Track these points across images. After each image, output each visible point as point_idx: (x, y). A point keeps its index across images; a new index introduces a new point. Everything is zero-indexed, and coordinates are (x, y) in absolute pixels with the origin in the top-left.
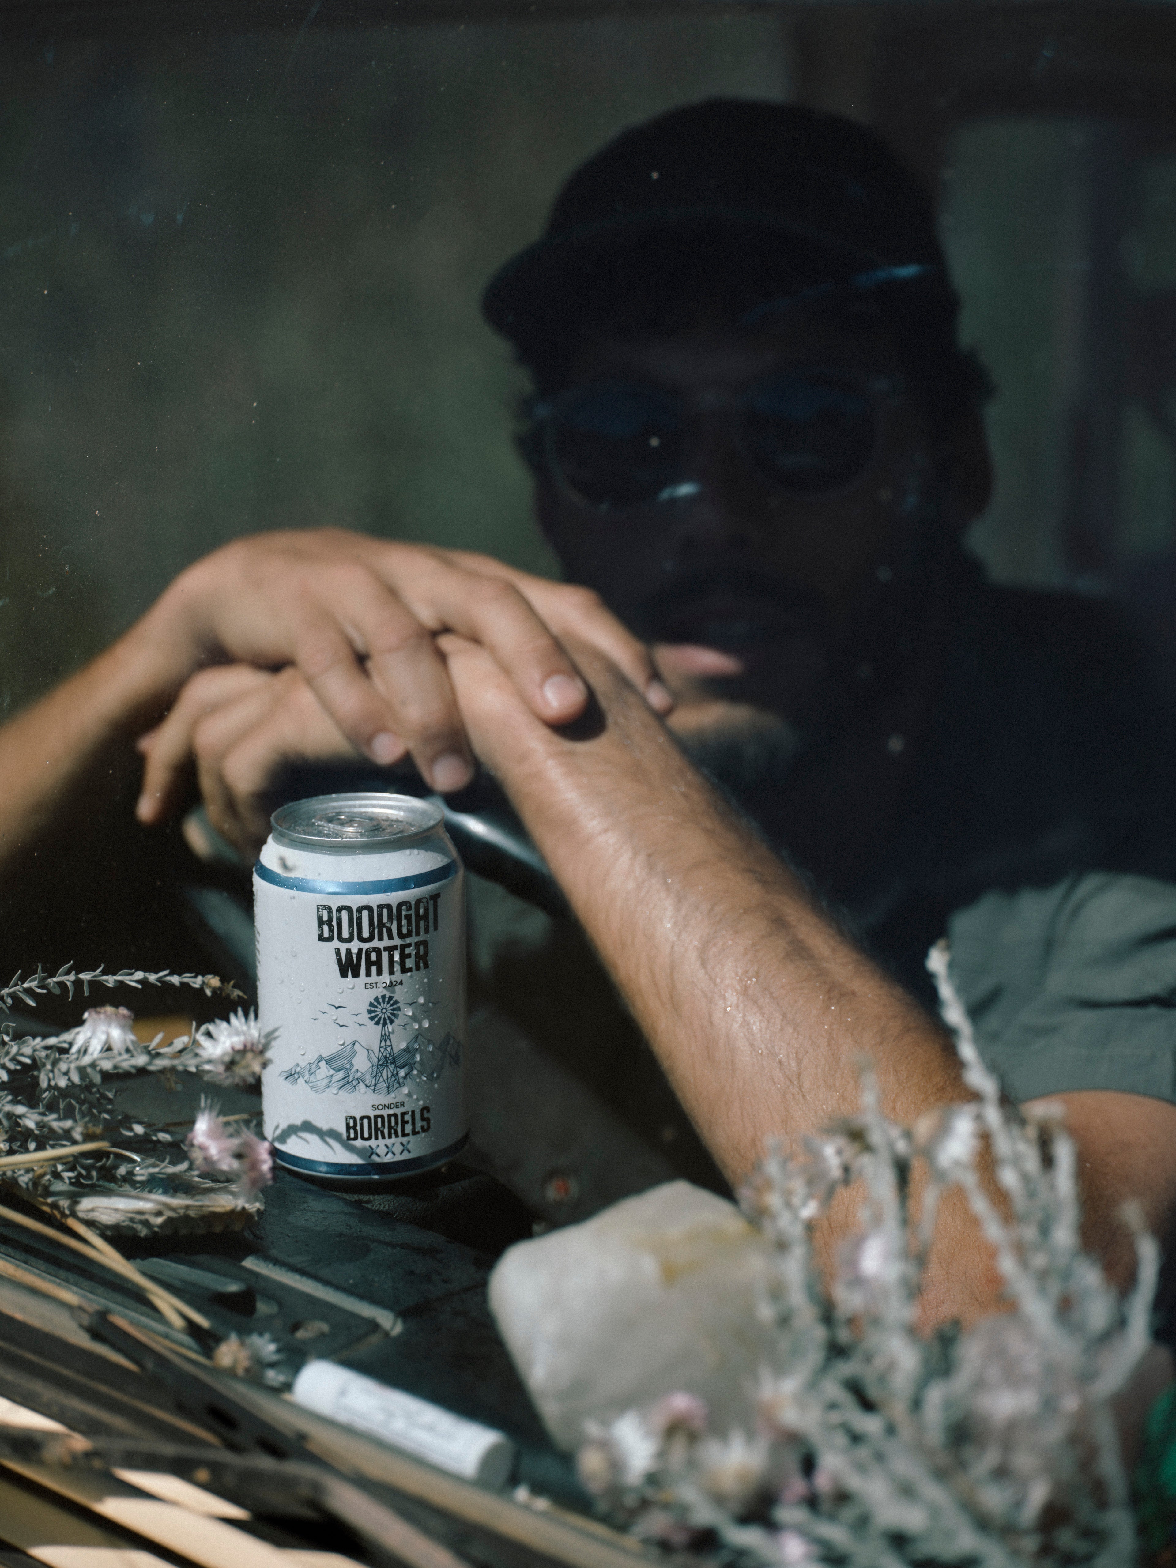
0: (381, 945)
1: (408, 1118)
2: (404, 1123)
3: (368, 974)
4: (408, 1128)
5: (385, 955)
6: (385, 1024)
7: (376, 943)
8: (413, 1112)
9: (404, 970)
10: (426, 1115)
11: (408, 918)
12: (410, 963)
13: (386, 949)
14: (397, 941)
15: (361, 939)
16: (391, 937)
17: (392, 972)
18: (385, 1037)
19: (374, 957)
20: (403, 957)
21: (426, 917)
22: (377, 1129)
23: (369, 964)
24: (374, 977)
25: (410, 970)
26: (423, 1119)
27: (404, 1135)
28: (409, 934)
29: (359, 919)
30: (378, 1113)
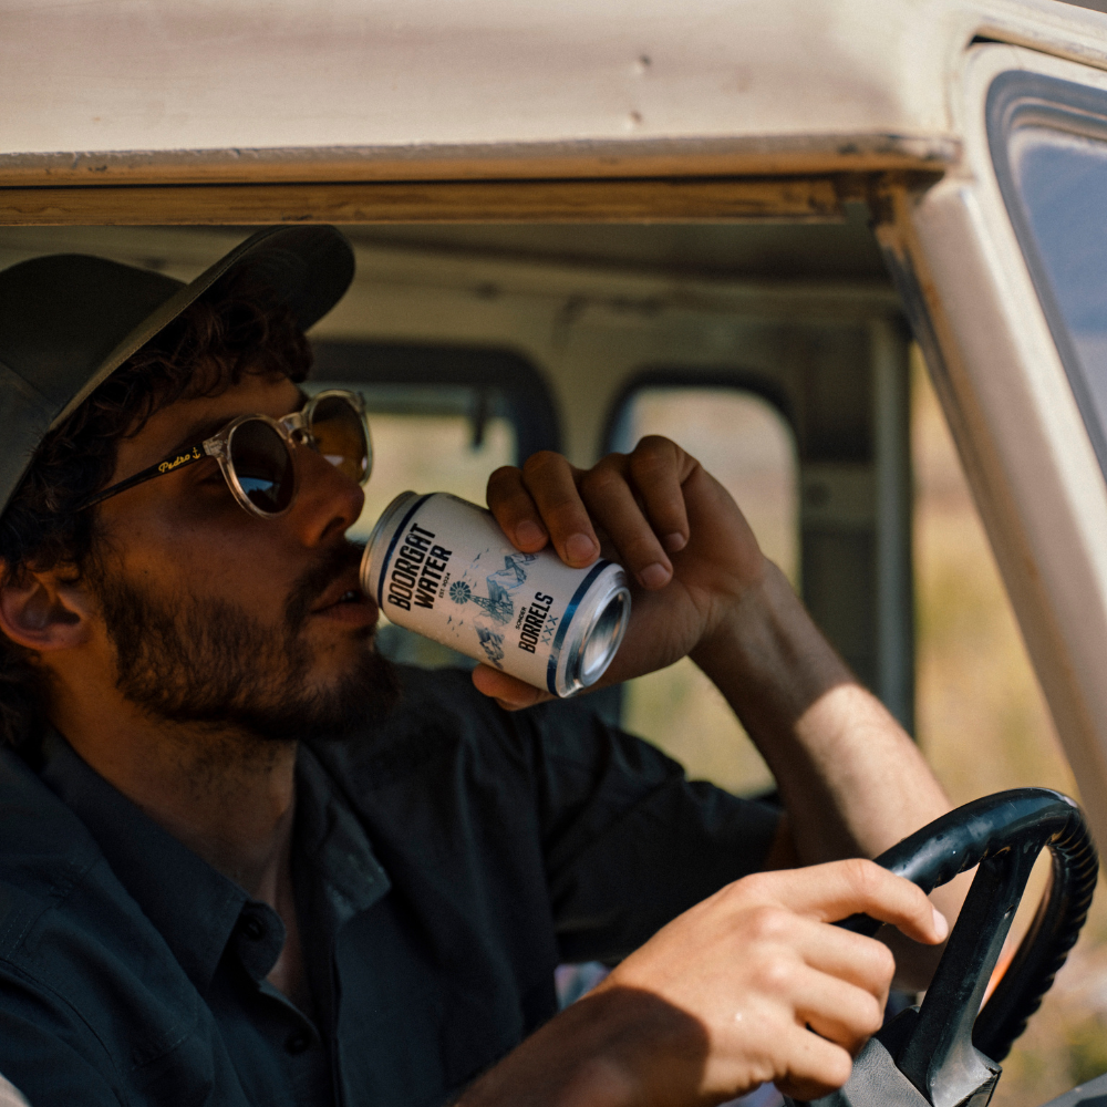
0: (419, 576)
1: (534, 609)
2: (536, 613)
3: (434, 592)
4: (541, 612)
5: (427, 577)
6: (469, 596)
7: (417, 579)
8: (534, 604)
9: (442, 569)
10: (541, 597)
11: (412, 551)
12: (440, 563)
13: (423, 574)
14: (422, 565)
15: (412, 586)
16: (417, 568)
17: (439, 577)
18: (477, 600)
19: (425, 584)
20: (434, 565)
21: (420, 539)
22: (532, 632)
23: (428, 588)
24: (438, 589)
25: (444, 565)
26: (542, 600)
27: (544, 617)
28: (423, 555)
29: (399, 581)
30: (522, 627)
